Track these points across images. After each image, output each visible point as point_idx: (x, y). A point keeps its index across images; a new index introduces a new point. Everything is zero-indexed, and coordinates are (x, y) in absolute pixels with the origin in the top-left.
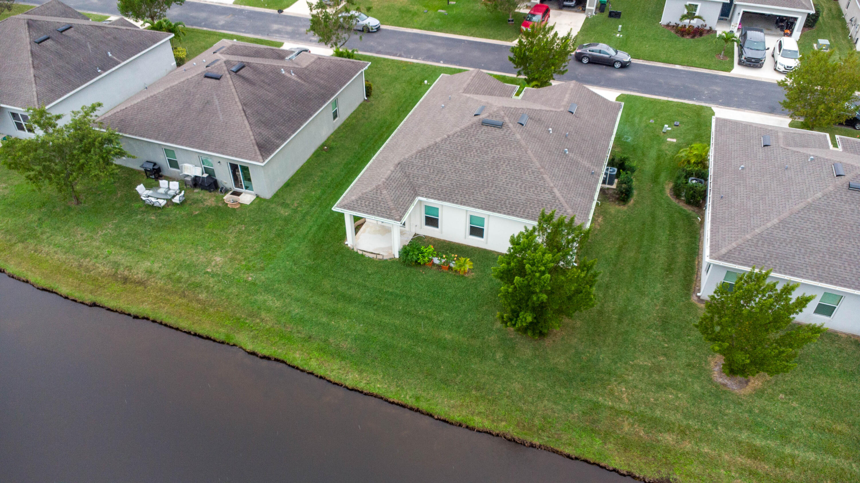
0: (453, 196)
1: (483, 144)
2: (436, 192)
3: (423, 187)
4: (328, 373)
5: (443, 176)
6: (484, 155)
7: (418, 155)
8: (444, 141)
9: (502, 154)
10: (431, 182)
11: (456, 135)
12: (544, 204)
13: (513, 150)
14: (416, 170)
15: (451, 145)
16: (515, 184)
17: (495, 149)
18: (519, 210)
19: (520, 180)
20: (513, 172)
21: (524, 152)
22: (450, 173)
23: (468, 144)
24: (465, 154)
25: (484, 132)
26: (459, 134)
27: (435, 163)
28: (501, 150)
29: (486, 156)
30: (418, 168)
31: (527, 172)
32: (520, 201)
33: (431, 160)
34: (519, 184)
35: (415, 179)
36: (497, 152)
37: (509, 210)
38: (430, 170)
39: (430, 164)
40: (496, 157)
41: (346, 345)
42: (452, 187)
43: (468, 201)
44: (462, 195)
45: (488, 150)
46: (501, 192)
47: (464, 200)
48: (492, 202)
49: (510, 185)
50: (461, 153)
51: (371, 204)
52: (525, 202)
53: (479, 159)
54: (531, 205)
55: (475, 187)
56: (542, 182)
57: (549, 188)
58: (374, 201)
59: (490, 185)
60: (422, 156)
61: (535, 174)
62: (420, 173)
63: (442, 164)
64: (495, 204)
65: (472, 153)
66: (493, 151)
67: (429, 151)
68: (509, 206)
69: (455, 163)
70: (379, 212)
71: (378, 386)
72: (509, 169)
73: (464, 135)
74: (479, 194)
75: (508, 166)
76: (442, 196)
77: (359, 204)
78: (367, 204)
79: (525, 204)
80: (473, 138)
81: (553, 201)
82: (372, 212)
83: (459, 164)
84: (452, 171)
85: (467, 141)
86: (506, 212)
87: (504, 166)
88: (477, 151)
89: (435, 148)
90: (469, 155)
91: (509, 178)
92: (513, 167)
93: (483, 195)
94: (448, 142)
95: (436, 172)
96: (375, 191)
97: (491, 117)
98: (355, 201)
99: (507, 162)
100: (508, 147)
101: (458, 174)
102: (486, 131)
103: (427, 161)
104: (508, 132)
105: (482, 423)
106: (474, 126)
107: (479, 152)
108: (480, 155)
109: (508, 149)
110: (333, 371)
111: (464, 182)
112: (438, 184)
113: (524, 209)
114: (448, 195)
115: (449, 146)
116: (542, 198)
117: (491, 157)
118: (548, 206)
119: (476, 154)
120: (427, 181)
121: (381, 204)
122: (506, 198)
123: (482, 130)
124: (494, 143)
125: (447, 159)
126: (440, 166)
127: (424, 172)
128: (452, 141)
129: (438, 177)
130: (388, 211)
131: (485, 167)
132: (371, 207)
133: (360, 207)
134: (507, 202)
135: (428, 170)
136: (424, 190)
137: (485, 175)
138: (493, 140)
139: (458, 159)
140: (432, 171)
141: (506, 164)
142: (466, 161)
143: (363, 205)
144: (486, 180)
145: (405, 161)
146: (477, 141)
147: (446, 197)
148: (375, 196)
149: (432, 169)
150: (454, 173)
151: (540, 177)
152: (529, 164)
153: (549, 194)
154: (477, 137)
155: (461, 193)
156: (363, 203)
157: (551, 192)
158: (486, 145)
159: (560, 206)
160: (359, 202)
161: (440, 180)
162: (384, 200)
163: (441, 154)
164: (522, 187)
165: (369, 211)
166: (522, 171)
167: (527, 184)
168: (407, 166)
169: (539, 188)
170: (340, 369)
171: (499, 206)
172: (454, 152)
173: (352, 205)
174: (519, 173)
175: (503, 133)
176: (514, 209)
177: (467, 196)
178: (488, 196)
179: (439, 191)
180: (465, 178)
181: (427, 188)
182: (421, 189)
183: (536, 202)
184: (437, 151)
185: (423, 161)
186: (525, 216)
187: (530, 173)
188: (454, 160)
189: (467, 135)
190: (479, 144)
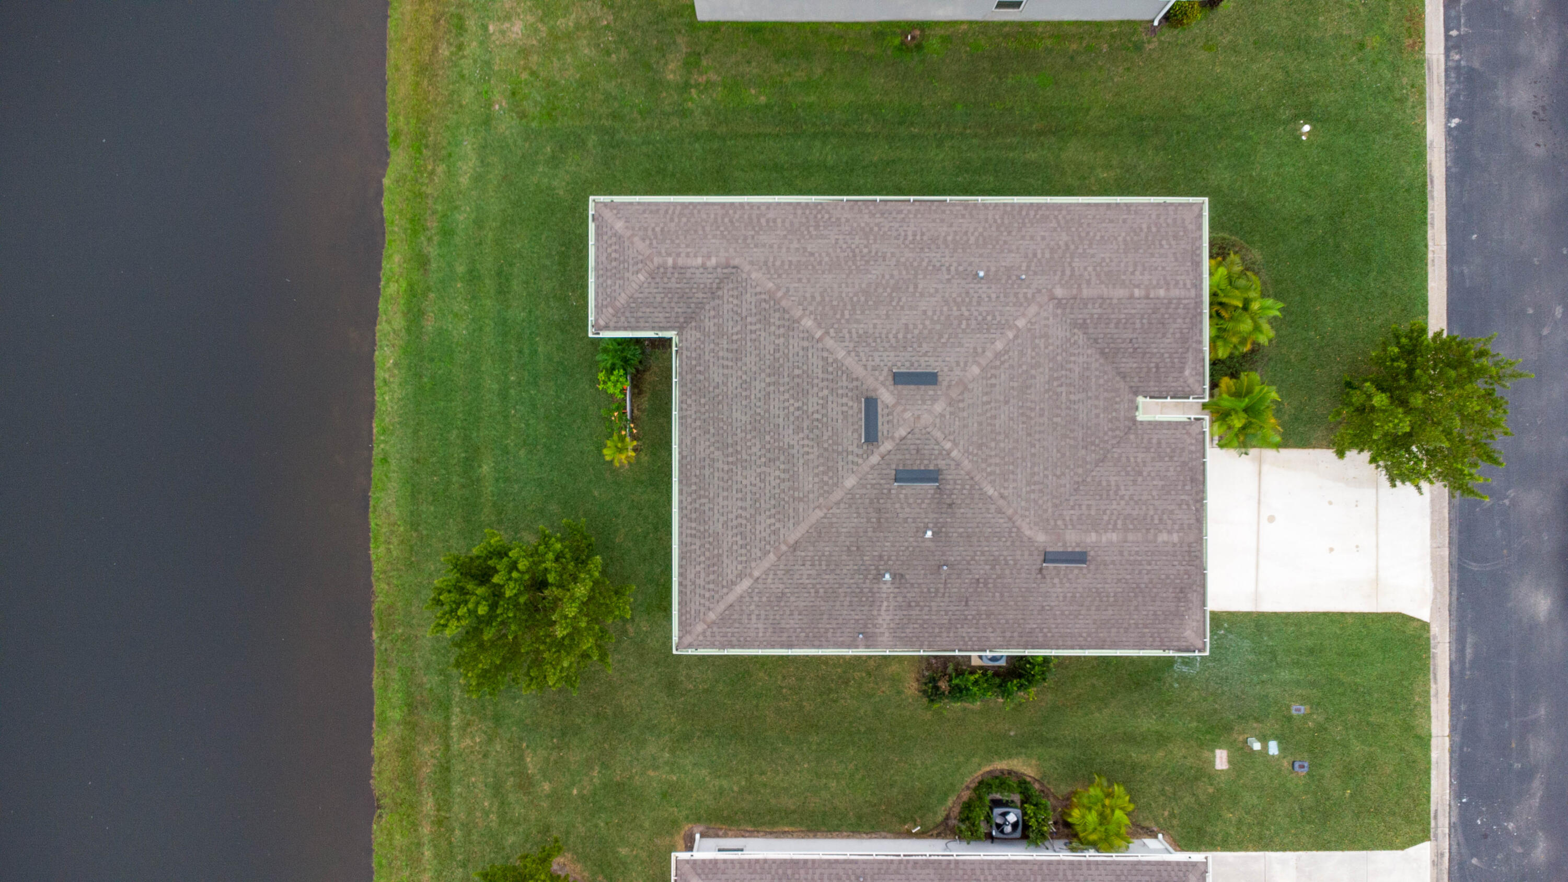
0: (693, 397)
1: (816, 416)
2: (694, 362)
3: (698, 335)
4: (384, 317)
5: (730, 364)
6: (791, 427)
7: (763, 296)
8: (806, 335)
9: (801, 461)
10: (712, 346)
11: (825, 354)
12: (716, 568)
13: (816, 480)
14: (731, 306)
15: (801, 353)
16: (744, 504)
17: (811, 443)
18: (694, 525)
19: (753, 512)
20: (768, 495)
21: (817, 504)
22: (740, 373)
23: (810, 387)
24: (787, 387)
25: (845, 408)
26: (830, 360)
27: (754, 336)
28: (811, 457)
29: (791, 432)
30: (735, 309)
31: (773, 520)
32: (711, 523)
33: (758, 326)
34: (744, 514)
35: (712, 313)
36: (806, 449)
37: (689, 507)
38: (737, 334)
39: (749, 327)
40: (792, 451)
41: (430, 325)
42: (711, 389)
43: (689, 430)
44: (698, 415)
45: (806, 431)
46: (721, 484)
47: (689, 421)
48: (698, 473)
49: (740, 495)
50: (786, 379)
51: (614, 264)
52: (711, 531)
53: (781, 420)
54: (707, 546)
55: (721, 432)
56: (759, 554)
57: (748, 571)
58: (622, 266)
59: (730, 459)
60: (763, 305)
61: (773, 537)
62: (726, 317)
63: (754, 353)
64: (694, 480)
65: (791, 401)
66: (806, 442)
67: (777, 315)
68: (697, 506)
69: (763, 375)
70: (604, 285)
71: (387, 398)
72: (773, 483)
73: (830, 369)
74: (707, 443)
75: (778, 481)
76: (689, 377)
77: (609, 242)
78: (614, 255)
79: (707, 534)
80: (826, 392)
81: (725, 583)
82: (601, 272)
83: (763, 385)
84: (744, 377)
85: (816, 381)
86: (685, 504)
87: (777, 473)
88: (798, 409)
89: (787, 324)
90: (787, 396)
91: (754, 489)
92: (777, 491)
93: (708, 452)
94: (806, 344)
95: (735, 346)
96: (640, 257)
97: (886, 411)
98: (613, 231)
99: (787, 476)
100: (821, 468)
101: (739, 390)
102: (850, 412)
103: (753, 319)
104: (856, 459)
105: (378, 559)
106: (855, 383)
107: (797, 414)
108: (792, 419)
109: (816, 471)
110: (389, 322)
111: (725, 407)
112: (712, 360)
113: (698, 534)
114: (693, 388)
115: (796, 349)
116: (726, 561)
117: (792, 443)
118: (712, 577)
119: (791, 409)
120: (712, 337)
121: (618, 282)
122: (711, 495)
123: (850, 403)
124: (825, 438)
125: (768, 357)
126: (748, 350)
127: (731, 323)
128: (810, 351)
129: (726, 354)
130: (609, 299)
131: (768, 438)
132: (609, 267)
133: (605, 246)
134: (703, 501)
135: (735, 330)
136: (693, 339)
137: (748, 444)
138: (830, 433)
139: (773, 379)
140: (735, 337)
141: (782, 476)
142: (772, 396)
143: (609, 250)
144: (739, 449)
145: (744, 276)
146: (821, 402)
147: (689, 385)
148: (631, 262)
149: (739, 336)
150: (740, 381)
151: (768, 547)
152: (792, 521)
153: (735, 572)
154: (830, 398)
155: (703, 410)
156: (614, 247)
157: (741, 576)
158: (816, 423)
159: (716, 596)
160: (614, 239)
161: (721, 361)
162: (627, 283)
163: (777, 342)
164: (740, 520)
165: (601, 266)
166: (773, 511)
167: (749, 527)
168: (736, 285)
169: (744, 551)
170: (394, 333)
171: (694, 487)
172: (786, 365)
173: (605, 229)
174: (768, 506)
175: (850, 449)
176: (694, 516)
177: (698, 423)
178: (707, 461)
179: (698, 368)
180: (734, 407)
181: (698, 343)
182: (694, 332)
183: (716, 552)
184: (782, 330)
185: (754, 311)
186: (685, 540)
187: (773, 528)
188: (768, 371)
189: (831, 377)
190: (816, 408)
